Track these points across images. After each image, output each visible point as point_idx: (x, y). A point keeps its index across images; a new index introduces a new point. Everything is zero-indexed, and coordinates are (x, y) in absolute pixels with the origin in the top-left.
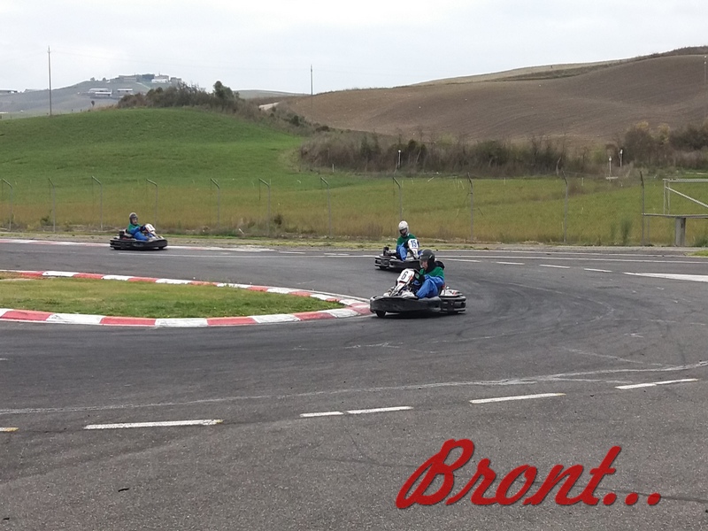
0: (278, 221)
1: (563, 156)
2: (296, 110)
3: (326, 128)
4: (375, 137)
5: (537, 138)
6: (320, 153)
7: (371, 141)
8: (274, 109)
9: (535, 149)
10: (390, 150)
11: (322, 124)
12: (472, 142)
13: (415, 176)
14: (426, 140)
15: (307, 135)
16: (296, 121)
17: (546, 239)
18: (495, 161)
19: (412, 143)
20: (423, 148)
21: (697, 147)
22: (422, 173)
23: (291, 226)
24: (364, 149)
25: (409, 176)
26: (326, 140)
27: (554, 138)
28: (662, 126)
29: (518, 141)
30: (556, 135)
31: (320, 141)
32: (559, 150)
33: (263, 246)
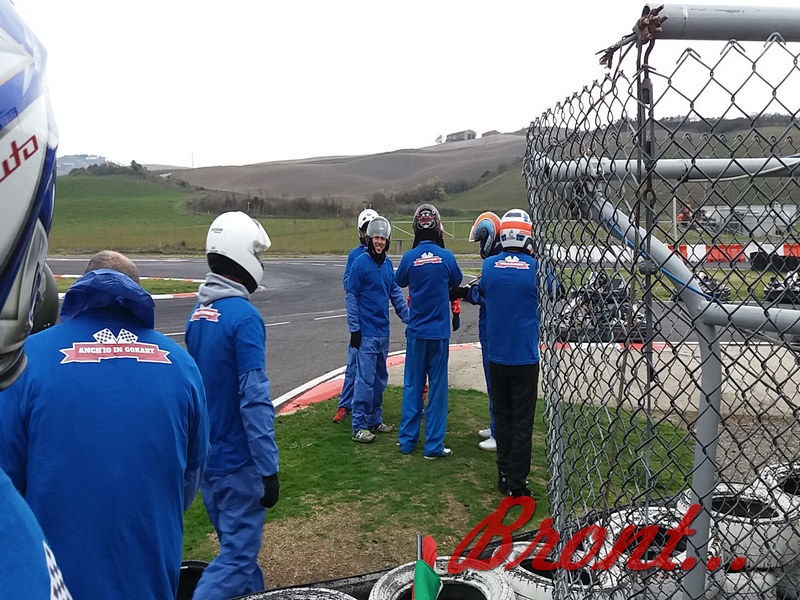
0: (183, 244)
1: (341, 207)
2: (183, 178)
3: (202, 189)
4: (233, 194)
5: (326, 196)
6: (200, 204)
7: (231, 197)
8: (169, 177)
9: (326, 203)
10: (243, 202)
11: (199, 186)
12: (291, 198)
14: (264, 196)
15: (191, 192)
16: (183, 184)
17: (335, 253)
19: (256, 198)
20: (262, 201)
21: (409, 203)
23: (191, 247)
24: (226, 201)
26: (204, 196)
27: (335, 197)
28: (391, 192)
29: (316, 198)
30: (336, 195)
31: (200, 196)
32: (338, 203)
33: (182, 258)
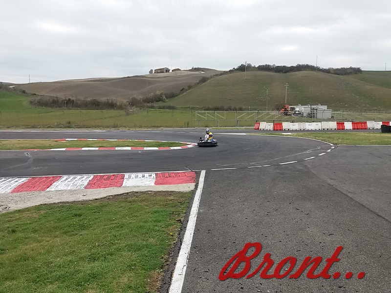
1: (116, 104)
3: (35, 94)
4: (57, 97)
5: (108, 98)
6: (38, 102)
7: (56, 99)
9: (108, 102)
10: (62, 101)
13: (72, 109)
14: (74, 99)
15: (29, 96)
16: (24, 92)
18: (96, 105)
19: (69, 99)
20: (73, 101)
21: (148, 102)
22: (74, 108)
24: (53, 101)
25: (70, 109)
26: (38, 98)
28: (140, 96)
30: (113, 98)
31: (36, 98)
32: (115, 102)
